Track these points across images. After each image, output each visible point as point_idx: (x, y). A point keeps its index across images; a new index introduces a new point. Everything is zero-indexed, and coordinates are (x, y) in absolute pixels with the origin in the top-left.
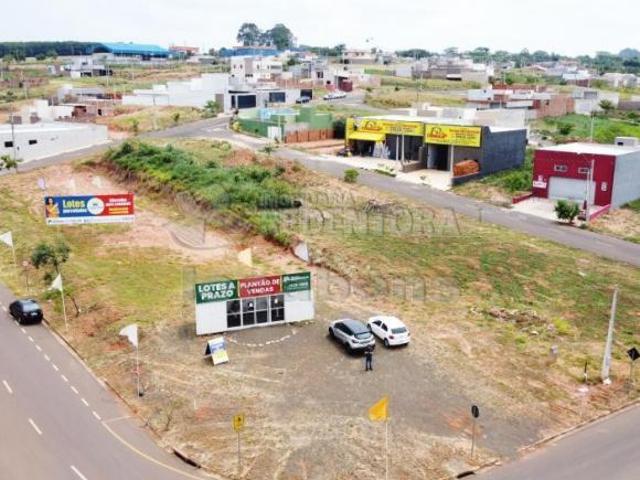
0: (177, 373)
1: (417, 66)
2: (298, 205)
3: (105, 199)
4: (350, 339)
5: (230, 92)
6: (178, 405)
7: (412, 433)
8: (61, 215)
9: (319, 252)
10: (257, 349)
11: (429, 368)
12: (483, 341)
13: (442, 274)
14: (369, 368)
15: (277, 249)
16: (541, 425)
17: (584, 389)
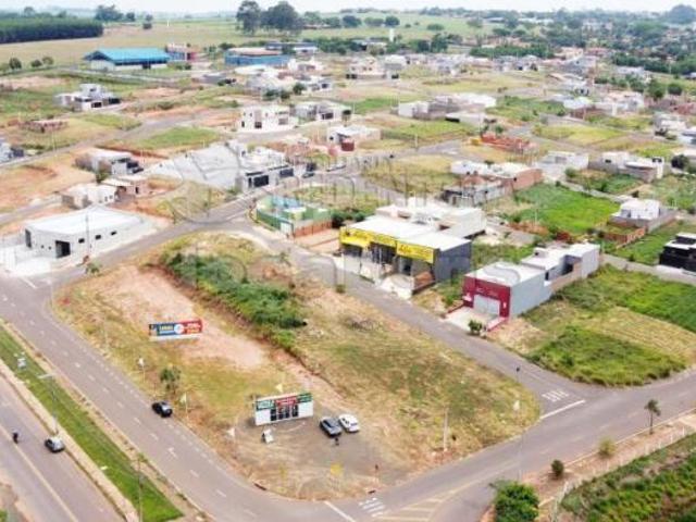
0: (249, 447)
1: (418, 106)
2: (305, 324)
3: (185, 324)
4: (329, 429)
5: (248, 174)
6: (253, 462)
7: (354, 475)
8: (159, 335)
9: (317, 366)
10: (285, 434)
11: (367, 443)
12: (396, 427)
13: (384, 383)
14: (337, 444)
15: (292, 359)
16: (409, 470)
17: (434, 454)
